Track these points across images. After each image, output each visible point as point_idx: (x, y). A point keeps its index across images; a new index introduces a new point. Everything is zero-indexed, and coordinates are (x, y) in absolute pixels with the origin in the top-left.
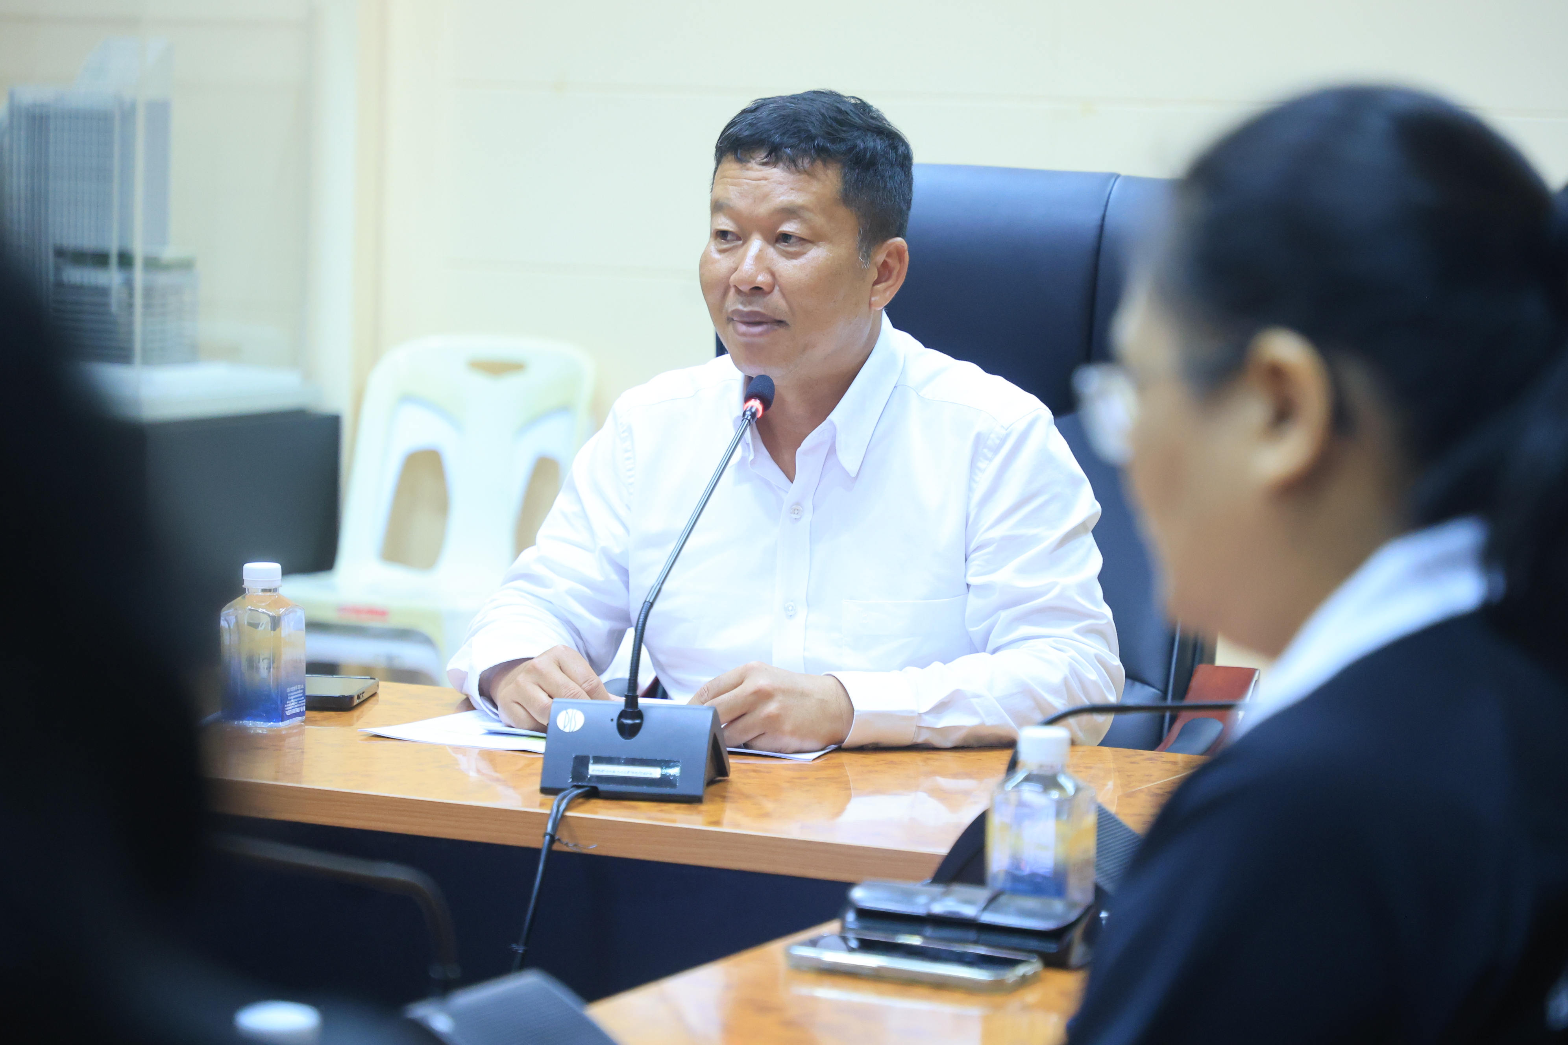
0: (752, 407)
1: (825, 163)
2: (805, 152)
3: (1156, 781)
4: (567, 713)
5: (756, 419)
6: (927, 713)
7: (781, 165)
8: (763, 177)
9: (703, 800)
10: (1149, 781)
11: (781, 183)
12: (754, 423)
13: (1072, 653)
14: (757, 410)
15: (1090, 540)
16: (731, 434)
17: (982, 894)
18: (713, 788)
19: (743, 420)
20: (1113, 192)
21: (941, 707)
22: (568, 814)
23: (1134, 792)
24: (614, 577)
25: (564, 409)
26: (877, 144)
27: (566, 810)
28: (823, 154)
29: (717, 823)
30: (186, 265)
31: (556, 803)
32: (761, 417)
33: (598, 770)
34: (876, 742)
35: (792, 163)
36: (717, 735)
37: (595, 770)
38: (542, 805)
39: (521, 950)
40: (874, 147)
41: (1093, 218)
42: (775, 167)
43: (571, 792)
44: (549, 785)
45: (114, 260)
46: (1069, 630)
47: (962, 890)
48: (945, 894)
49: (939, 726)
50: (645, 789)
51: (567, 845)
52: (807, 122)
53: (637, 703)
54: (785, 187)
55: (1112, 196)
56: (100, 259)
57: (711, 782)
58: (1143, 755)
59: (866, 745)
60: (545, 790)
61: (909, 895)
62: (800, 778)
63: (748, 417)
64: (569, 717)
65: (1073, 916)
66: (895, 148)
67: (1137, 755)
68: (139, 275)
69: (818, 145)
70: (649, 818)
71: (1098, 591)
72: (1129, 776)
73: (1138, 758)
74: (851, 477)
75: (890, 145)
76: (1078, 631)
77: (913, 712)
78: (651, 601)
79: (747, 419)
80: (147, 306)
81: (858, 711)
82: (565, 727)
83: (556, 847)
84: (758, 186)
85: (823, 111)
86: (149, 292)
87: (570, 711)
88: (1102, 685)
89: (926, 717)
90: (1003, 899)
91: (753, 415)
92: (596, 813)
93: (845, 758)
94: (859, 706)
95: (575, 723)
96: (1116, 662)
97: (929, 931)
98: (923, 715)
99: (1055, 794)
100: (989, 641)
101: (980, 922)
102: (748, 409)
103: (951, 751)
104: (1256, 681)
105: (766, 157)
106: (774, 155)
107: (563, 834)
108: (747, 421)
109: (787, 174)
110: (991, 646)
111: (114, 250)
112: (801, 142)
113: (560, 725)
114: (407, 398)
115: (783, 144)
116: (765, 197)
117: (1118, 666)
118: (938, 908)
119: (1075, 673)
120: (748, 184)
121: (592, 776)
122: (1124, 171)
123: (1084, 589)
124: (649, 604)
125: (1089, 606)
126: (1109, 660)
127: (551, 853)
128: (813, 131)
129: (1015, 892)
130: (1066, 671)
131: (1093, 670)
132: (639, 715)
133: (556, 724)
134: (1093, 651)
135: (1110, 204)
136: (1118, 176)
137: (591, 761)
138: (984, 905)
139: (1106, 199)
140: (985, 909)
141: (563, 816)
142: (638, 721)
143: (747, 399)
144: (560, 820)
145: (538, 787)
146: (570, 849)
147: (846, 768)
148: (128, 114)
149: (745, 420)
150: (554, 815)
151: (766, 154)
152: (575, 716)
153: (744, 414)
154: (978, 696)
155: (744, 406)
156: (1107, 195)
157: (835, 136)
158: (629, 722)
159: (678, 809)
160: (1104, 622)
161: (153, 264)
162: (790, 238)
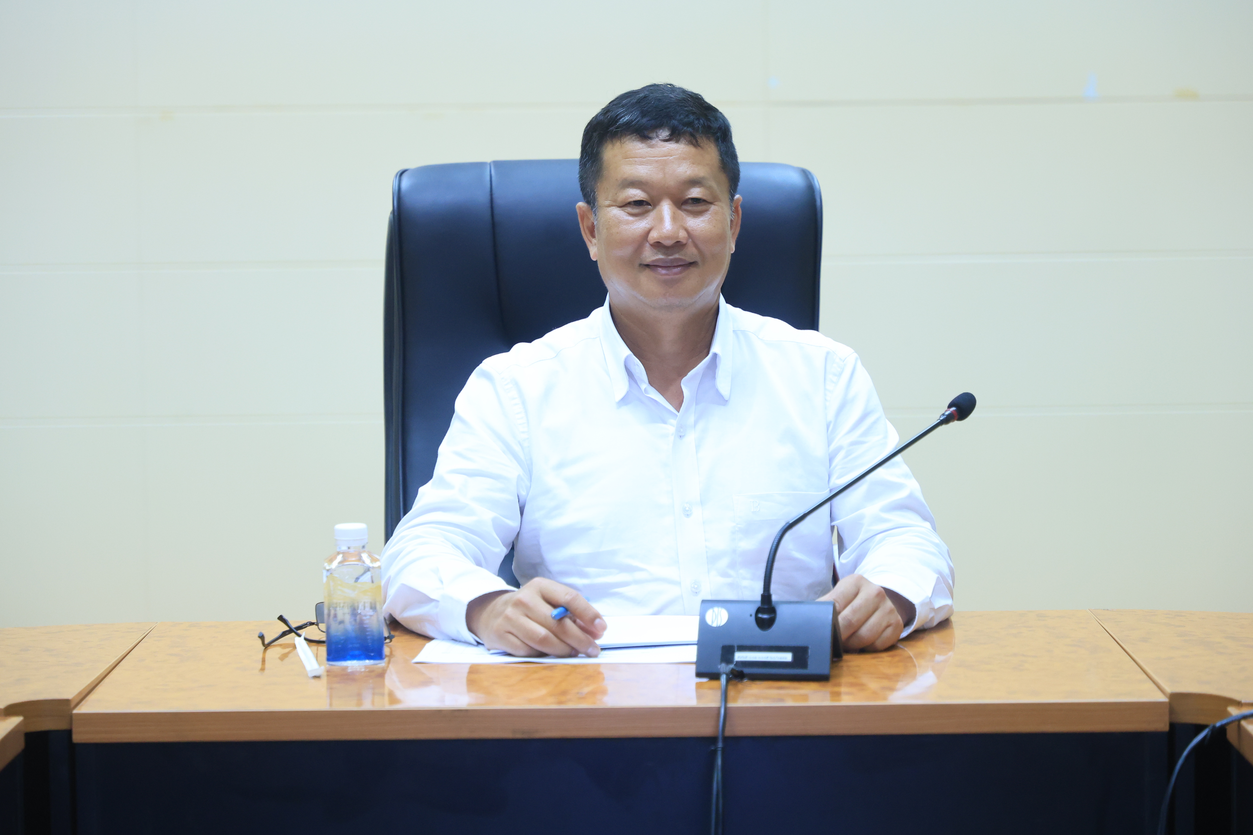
33: (743, 657)
37: (740, 656)
44: (703, 670)
50: (782, 671)
60: (700, 675)
64: (715, 615)
74: (725, 400)
82: (714, 623)
84: (665, 163)
87: (716, 609)
95: (721, 619)
106: (676, 133)
113: (709, 621)
120: (656, 162)
121: (737, 662)
132: (772, 610)
133: (705, 619)
137: (736, 649)
142: (772, 615)
151: (669, 134)
152: (720, 614)
158: (765, 616)
162: (696, 201)
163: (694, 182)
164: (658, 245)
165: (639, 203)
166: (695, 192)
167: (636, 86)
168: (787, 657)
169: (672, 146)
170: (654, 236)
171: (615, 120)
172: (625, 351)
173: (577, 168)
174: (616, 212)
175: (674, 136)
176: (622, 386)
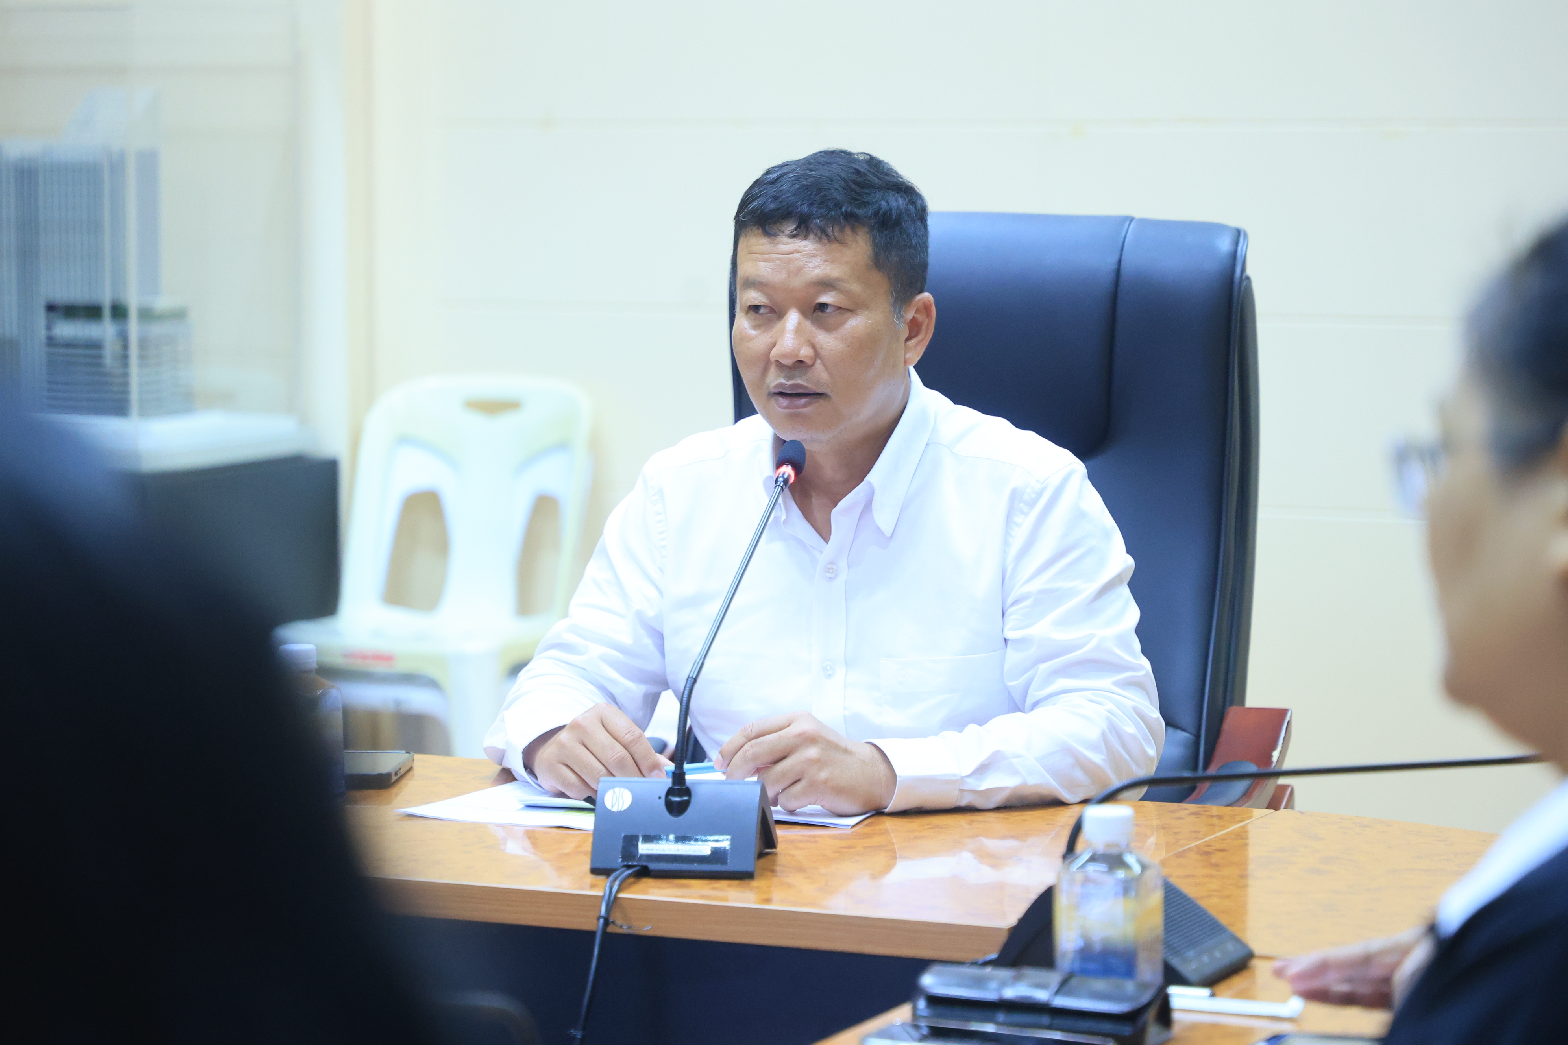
0: (784, 474)
1: (854, 230)
2: (834, 221)
3: (1204, 838)
4: (614, 792)
5: (789, 485)
6: (968, 776)
7: (811, 236)
8: (795, 250)
9: (755, 877)
10: (1198, 839)
11: (814, 256)
12: (786, 490)
13: (1110, 706)
14: (789, 476)
15: (1125, 592)
16: (764, 500)
17: (1054, 978)
18: (763, 861)
19: (775, 487)
20: (1128, 235)
21: (982, 770)
22: (621, 895)
23: (1183, 851)
24: (648, 641)
25: (562, 446)
26: (897, 202)
27: (618, 891)
28: (852, 219)
29: (768, 901)
30: (178, 315)
31: (608, 885)
32: (792, 483)
33: (648, 849)
34: (919, 806)
35: (823, 235)
36: (765, 809)
37: (644, 848)
38: (593, 886)
39: (579, 1034)
40: (898, 208)
41: (1111, 262)
42: (805, 239)
43: (623, 872)
44: (599, 865)
45: (107, 312)
46: (1107, 682)
47: (1033, 974)
48: (1017, 979)
49: (982, 788)
50: (695, 867)
51: (620, 926)
52: (831, 189)
53: (684, 779)
54: (819, 260)
55: (1127, 240)
56: (92, 312)
57: (761, 855)
58: (1187, 809)
59: (910, 809)
60: (595, 871)
61: (979, 982)
62: (849, 847)
63: (780, 483)
64: (616, 796)
65: (1146, 997)
66: (913, 203)
67: (1181, 809)
68: (134, 327)
69: (846, 211)
70: (702, 897)
71: (1137, 645)
72: (1176, 833)
73: (1182, 813)
74: (886, 536)
75: (910, 200)
76: (1117, 684)
77: (955, 775)
78: (694, 676)
79: (779, 486)
80: (142, 357)
81: (900, 777)
82: (612, 807)
83: (611, 929)
84: (790, 260)
85: (843, 175)
86: (143, 343)
87: (617, 790)
88: (1140, 738)
89: (969, 780)
90: (1074, 982)
91: (786, 481)
92: (646, 893)
93: (888, 823)
94: (902, 770)
95: (623, 802)
96: (1156, 714)
97: (1001, 1016)
98: (965, 778)
99: (1121, 874)
100: (1028, 696)
101: (1054, 1006)
102: (780, 476)
103: (995, 812)
104: (1288, 722)
105: (796, 229)
106: (804, 227)
107: (617, 916)
108: (780, 488)
109: (819, 245)
110: (1029, 701)
111: (106, 300)
112: (830, 210)
113: (608, 804)
114: (404, 440)
115: (813, 215)
116: (799, 270)
117: (1157, 719)
118: (1010, 993)
119: (1113, 728)
120: (779, 259)
121: (642, 856)
122: (1138, 214)
123: (1121, 640)
124: (693, 680)
125: (1128, 658)
126: (1147, 712)
127: (606, 935)
128: (839, 197)
129: (1085, 972)
130: (1104, 725)
131: (1132, 724)
132: (687, 792)
133: (604, 802)
134: (1131, 704)
135: (1125, 248)
136: (1132, 219)
137: (641, 839)
138: (1056, 989)
139: (1121, 243)
140: (1058, 992)
141: (616, 898)
142: (685, 798)
143: (779, 465)
144: (613, 902)
145: (587, 867)
146: (625, 930)
147: (892, 834)
148: (117, 165)
149: (777, 487)
150: (607, 897)
151: (795, 226)
152: (622, 796)
153: (777, 481)
154: (1018, 756)
155: (776, 472)
156: (1122, 239)
157: (860, 200)
158: (677, 799)
159: (729, 886)
160: (1142, 673)
161: (146, 315)
166: (827, 297)
170: (776, 352)
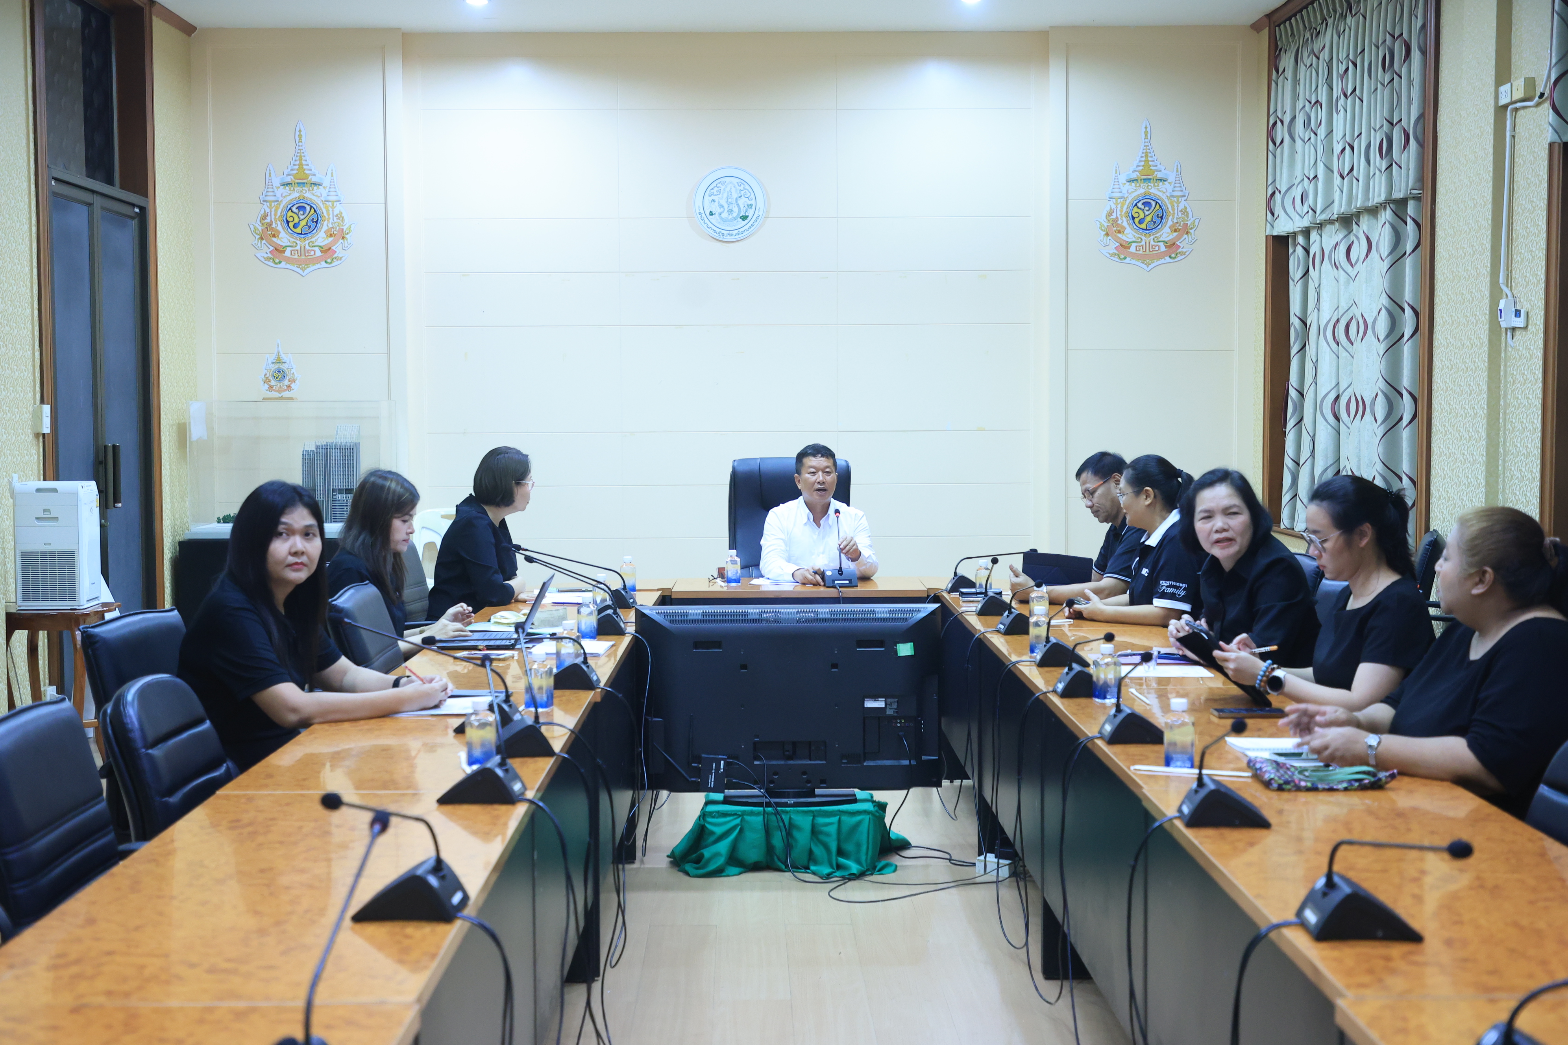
116: (822, 464)
162: (828, 472)
163: (828, 467)
164: (819, 483)
165: (813, 473)
166: (828, 470)
167: (811, 444)
168: (847, 582)
169: (822, 459)
170: (818, 481)
171: (807, 452)
172: (808, 511)
173: (795, 461)
174: (808, 475)
175: (822, 456)
176: (806, 520)
